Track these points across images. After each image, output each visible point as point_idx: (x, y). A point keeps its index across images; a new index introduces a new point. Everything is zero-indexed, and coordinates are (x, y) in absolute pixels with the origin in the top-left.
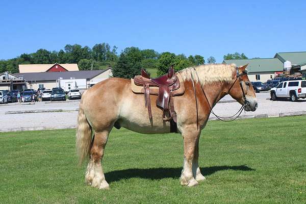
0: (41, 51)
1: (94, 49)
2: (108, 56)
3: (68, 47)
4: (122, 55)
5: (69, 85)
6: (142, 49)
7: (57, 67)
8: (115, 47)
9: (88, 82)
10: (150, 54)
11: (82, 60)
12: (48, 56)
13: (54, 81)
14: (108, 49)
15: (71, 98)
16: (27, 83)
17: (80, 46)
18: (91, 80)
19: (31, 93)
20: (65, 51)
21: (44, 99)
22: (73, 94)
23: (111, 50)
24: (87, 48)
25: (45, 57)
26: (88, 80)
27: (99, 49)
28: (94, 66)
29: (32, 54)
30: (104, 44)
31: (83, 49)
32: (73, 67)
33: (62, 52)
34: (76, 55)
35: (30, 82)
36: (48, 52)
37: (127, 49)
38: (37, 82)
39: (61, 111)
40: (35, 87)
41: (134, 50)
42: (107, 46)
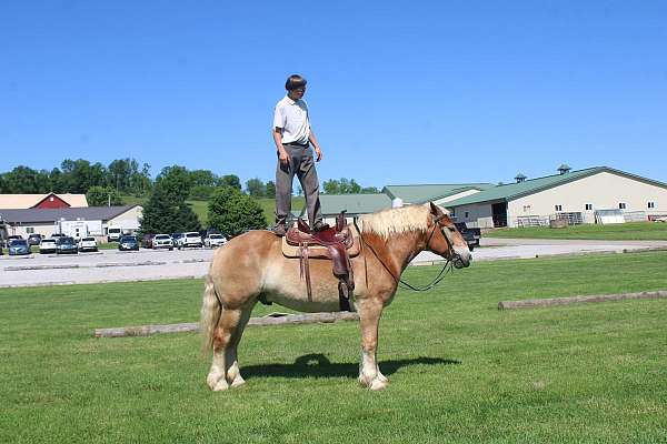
0: (20, 168)
1: (111, 167)
2: (135, 180)
3: (66, 163)
4: (159, 178)
5: (77, 230)
6: (191, 170)
7: (52, 199)
8: (146, 165)
9: (105, 226)
10: (205, 177)
11: (93, 189)
12: (32, 178)
13: (52, 223)
14: (135, 168)
15: (82, 250)
16: (8, 226)
17: (88, 163)
18: (109, 223)
19: (19, 241)
20: (62, 171)
21: (44, 252)
22: (85, 244)
23: (140, 170)
24: (99, 166)
25: (26, 180)
26: (105, 221)
27: (120, 167)
28: (113, 198)
29: (4, 175)
30: (128, 160)
31: (93, 168)
32: (78, 201)
33: (56, 172)
34: (82, 178)
35: (12, 224)
36: (33, 172)
37: (166, 168)
38: (24, 224)
39: (77, 267)
40: (22, 232)
41: (178, 171)
42: (133, 163)
